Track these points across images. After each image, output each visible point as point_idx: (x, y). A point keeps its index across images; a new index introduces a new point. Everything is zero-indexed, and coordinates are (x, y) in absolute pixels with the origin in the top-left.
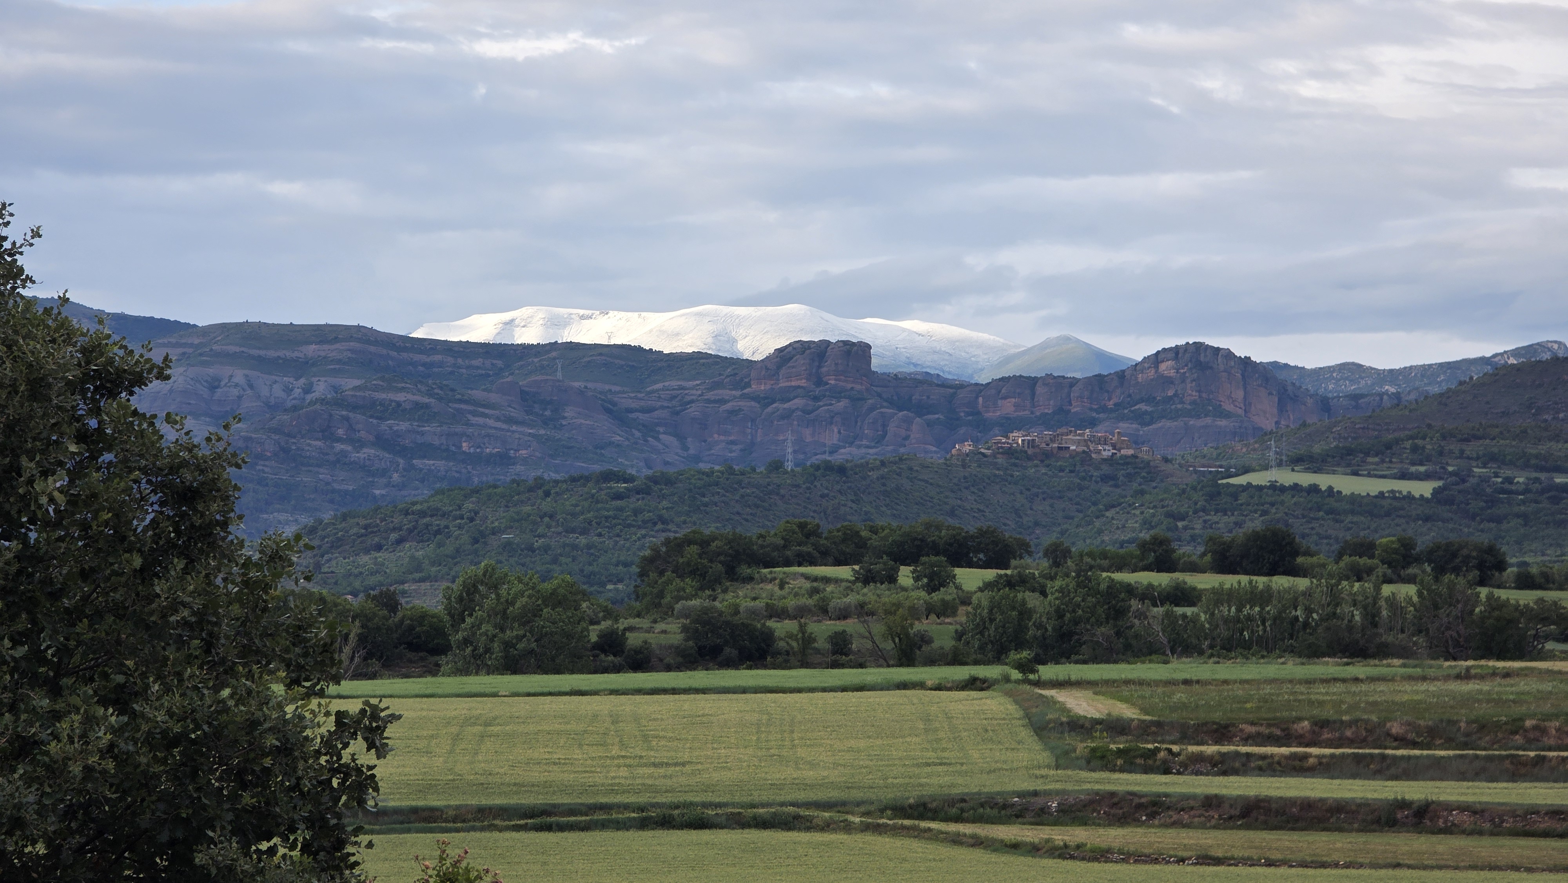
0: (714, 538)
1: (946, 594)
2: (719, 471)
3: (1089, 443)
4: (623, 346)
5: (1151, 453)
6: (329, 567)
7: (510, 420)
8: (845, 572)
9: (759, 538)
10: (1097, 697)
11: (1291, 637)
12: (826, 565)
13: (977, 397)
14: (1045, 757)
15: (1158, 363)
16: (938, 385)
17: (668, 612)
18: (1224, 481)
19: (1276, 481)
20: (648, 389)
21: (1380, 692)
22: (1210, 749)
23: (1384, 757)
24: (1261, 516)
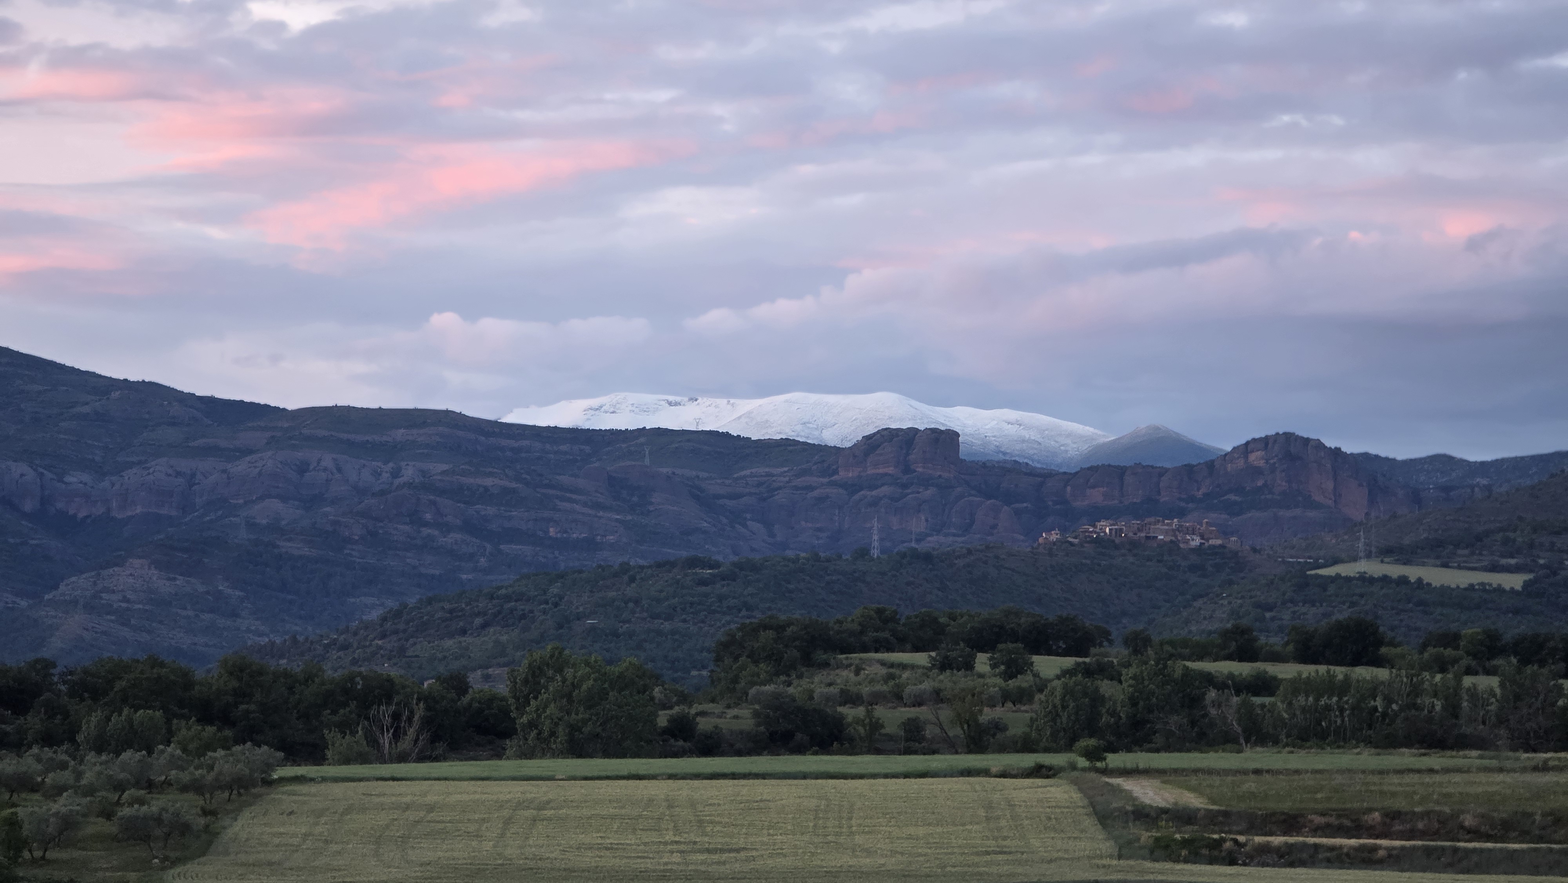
0: (790, 624)
1: (1023, 681)
2: (804, 558)
3: (1177, 533)
4: (711, 433)
5: (1239, 543)
6: (414, 651)
7: (598, 506)
8: (921, 659)
9: (835, 623)
10: (1165, 786)
11: (1370, 727)
12: (903, 651)
13: (1065, 486)
14: (1107, 846)
15: (1248, 453)
16: (1026, 474)
17: (741, 699)
18: (1313, 572)
19: (1365, 573)
20: (735, 476)
21: (1455, 783)
22: (1277, 840)
23: (1456, 850)
24: (1349, 607)
